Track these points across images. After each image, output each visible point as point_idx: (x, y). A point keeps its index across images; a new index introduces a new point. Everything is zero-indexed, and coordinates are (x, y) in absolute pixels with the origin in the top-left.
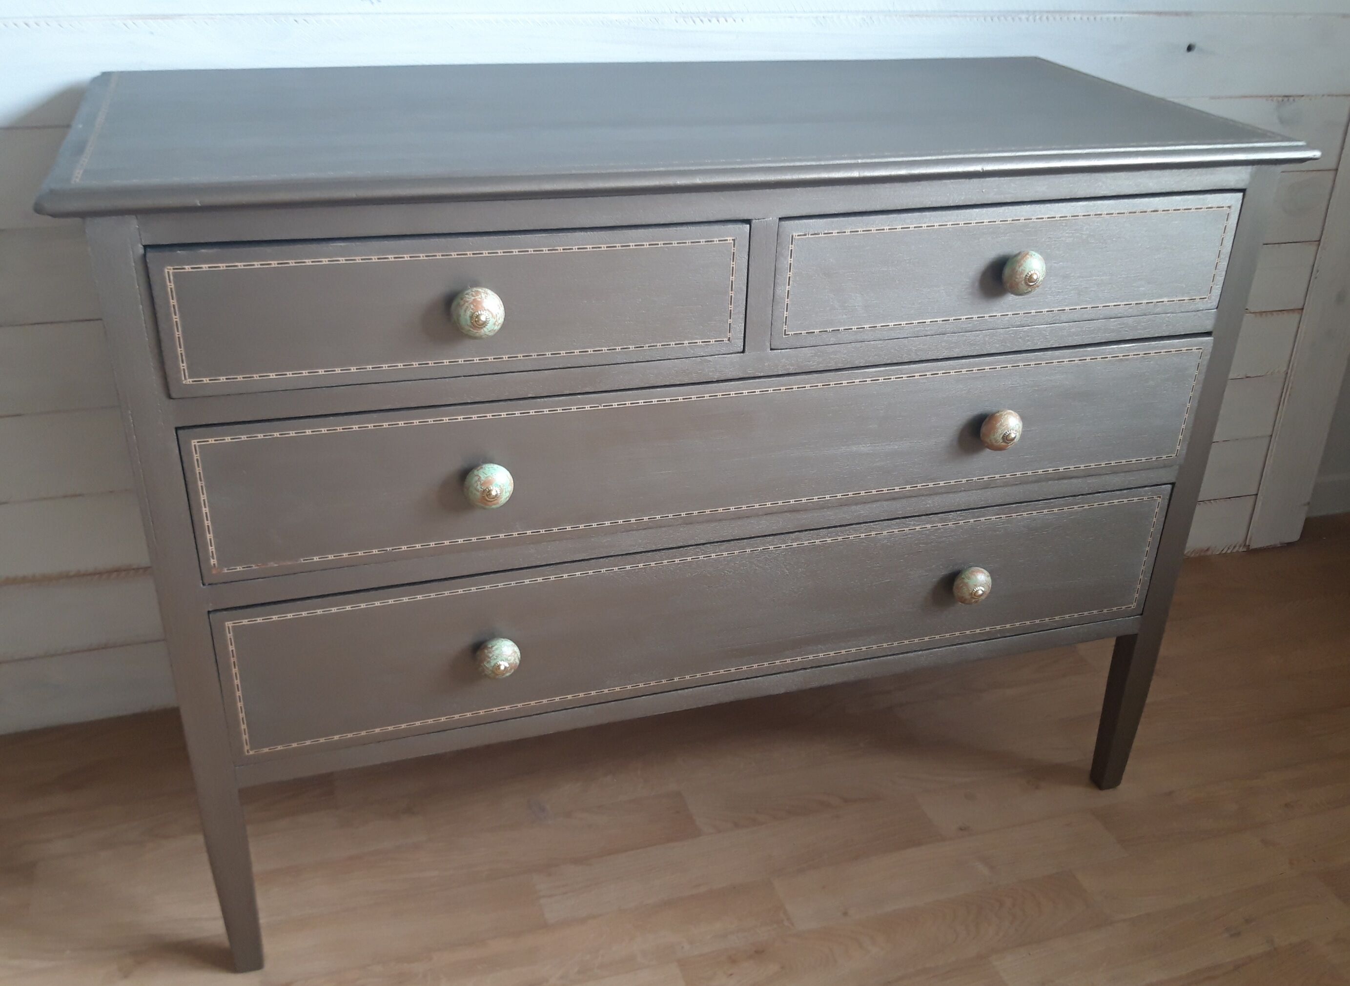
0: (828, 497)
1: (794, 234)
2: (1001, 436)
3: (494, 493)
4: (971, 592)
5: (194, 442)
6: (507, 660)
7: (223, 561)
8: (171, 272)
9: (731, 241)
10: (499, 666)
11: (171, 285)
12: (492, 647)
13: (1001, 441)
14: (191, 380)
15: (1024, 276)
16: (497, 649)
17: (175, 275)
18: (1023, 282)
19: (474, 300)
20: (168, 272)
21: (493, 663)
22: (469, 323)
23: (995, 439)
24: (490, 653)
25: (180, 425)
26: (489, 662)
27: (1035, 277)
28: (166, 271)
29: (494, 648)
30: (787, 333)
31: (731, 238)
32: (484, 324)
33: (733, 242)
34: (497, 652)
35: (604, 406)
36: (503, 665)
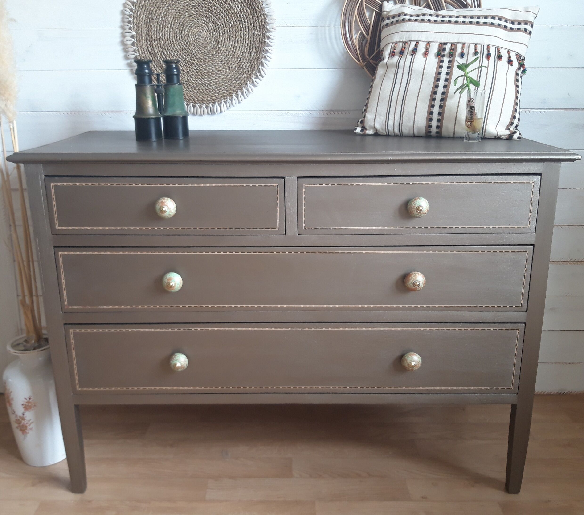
0: (331, 306)
1: (305, 184)
2: (412, 283)
3: (171, 284)
4: (408, 364)
5: (60, 253)
6: (180, 363)
7: (70, 303)
8: (53, 185)
9: (276, 186)
10: (176, 364)
11: (53, 190)
12: (176, 355)
13: (412, 286)
14: (59, 227)
15: (415, 208)
16: (178, 357)
17: (54, 186)
18: (415, 211)
19: (162, 202)
20: (52, 185)
21: (174, 363)
22: (160, 211)
23: (409, 285)
24: (175, 357)
25: (56, 245)
26: (173, 361)
27: (421, 208)
28: (51, 185)
29: (177, 356)
30: (305, 228)
31: (276, 185)
32: (165, 212)
33: (277, 186)
34: (177, 358)
35: (223, 253)
36: (178, 365)
